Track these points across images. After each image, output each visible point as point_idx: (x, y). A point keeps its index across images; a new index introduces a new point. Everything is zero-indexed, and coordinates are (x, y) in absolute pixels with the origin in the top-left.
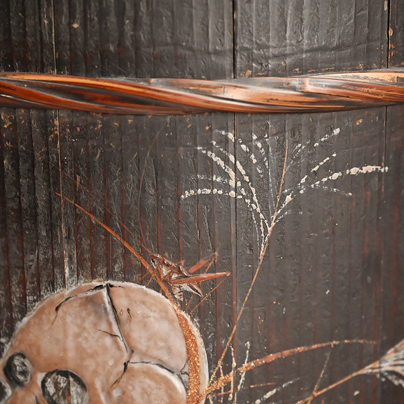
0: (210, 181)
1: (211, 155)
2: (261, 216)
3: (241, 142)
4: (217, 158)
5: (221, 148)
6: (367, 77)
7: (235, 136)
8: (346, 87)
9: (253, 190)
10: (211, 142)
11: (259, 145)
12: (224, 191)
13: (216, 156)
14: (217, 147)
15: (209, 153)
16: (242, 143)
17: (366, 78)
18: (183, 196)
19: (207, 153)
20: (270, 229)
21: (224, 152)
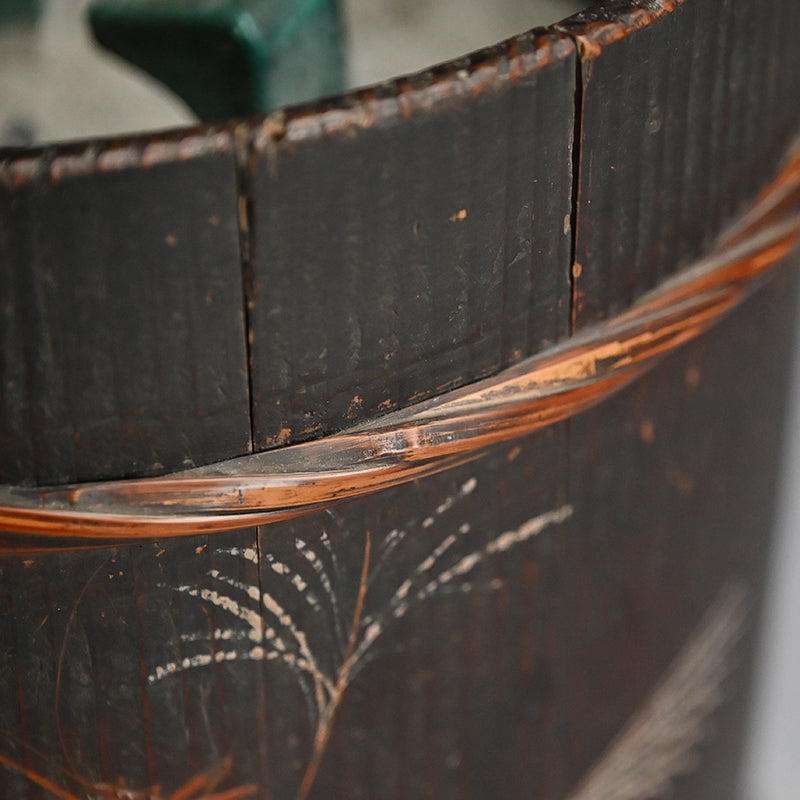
0: (208, 641)
1: (209, 595)
2: (318, 676)
3: (271, 559)
4: (223, 598)
5: (230, 578)
6: (535, 383)
7: (258, 553)
8: (494, 426)
9: (300, 636)
10: (208, 574)
11: (310, 556)
12: (239, 654)
13: (220, 594)
14: (221, 578)
15: (205, 594)
16: (274, 562)
17: (533, 385)
18: (151, 678)
19: (200, 595)
20: (335, 694)
21: (236, 585)
